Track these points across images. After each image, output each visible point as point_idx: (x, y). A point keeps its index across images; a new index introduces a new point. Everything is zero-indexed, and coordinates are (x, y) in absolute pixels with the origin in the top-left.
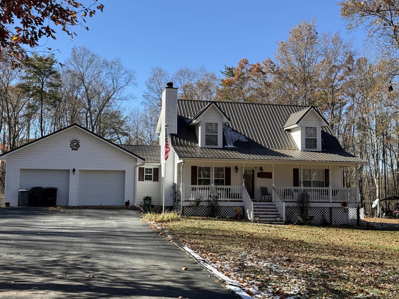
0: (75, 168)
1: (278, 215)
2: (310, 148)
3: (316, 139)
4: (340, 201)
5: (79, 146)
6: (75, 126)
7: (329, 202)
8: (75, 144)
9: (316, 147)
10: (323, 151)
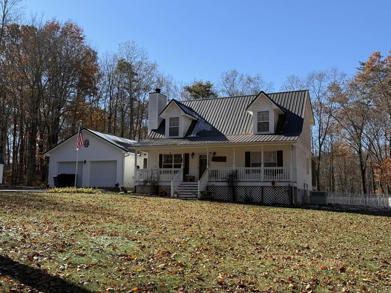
0: (86, 160)
1: (195, 193)
2: (262, 132)
3: (269, 122)
4: (270, 180)
5: (89, 144)
6: (84, 130)
7: (260, 182)
8: (87, 142)
9: (268, 130)
10: (275, 134)
